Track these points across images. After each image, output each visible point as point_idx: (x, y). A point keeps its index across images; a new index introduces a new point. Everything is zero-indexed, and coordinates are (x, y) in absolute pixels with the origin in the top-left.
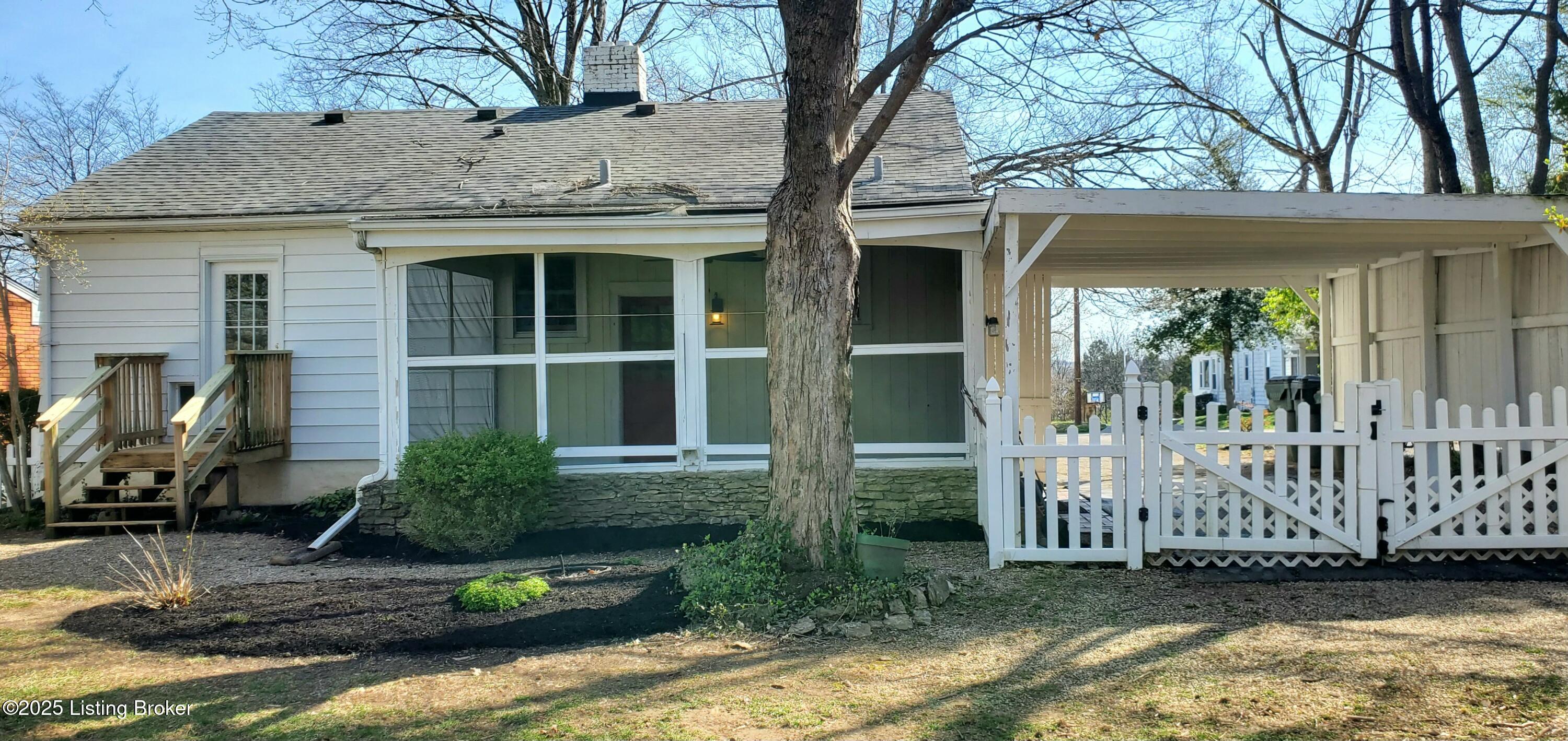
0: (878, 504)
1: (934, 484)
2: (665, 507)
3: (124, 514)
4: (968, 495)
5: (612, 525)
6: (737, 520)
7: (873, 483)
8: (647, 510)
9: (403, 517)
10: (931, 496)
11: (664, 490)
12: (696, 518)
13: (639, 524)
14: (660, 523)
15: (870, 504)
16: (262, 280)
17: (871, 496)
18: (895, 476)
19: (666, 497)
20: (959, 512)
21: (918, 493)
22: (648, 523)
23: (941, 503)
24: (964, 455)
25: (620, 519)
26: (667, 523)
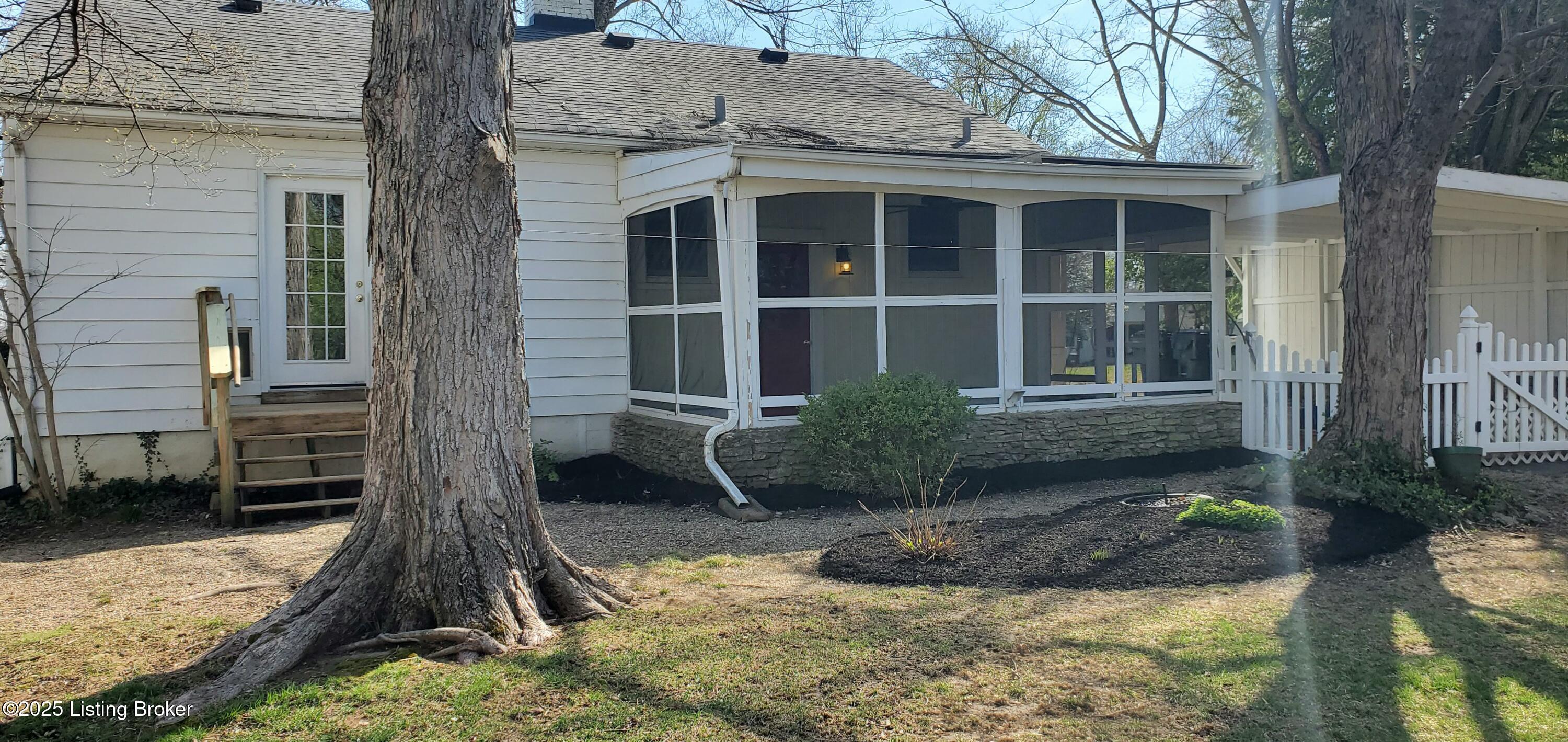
0: (1171, 437)
1: (1211, 417)
2: (1009, 447)
3: (322, 491)
4: (1235, 425)
5: (965, 466)
6: (1068, 456)
7: (1169, 417)
8: (995, 450)
9: (775, 467)
10: (1210, 428)
11: (1009, 431)
12: (1034, 457)
13: (989, 464)
14: (1005, 463)
15: (1164, 437)
16: (337, 200)
17: (1168, 429)
18: (1184, 410)
19: (1009, 438)
20: (1226, 440)
21: (1200, 425)
22: (996, 463)
23: (1216, 434)
24: (1210, 391)
25: (972, 461)
26: (1011, 462)
